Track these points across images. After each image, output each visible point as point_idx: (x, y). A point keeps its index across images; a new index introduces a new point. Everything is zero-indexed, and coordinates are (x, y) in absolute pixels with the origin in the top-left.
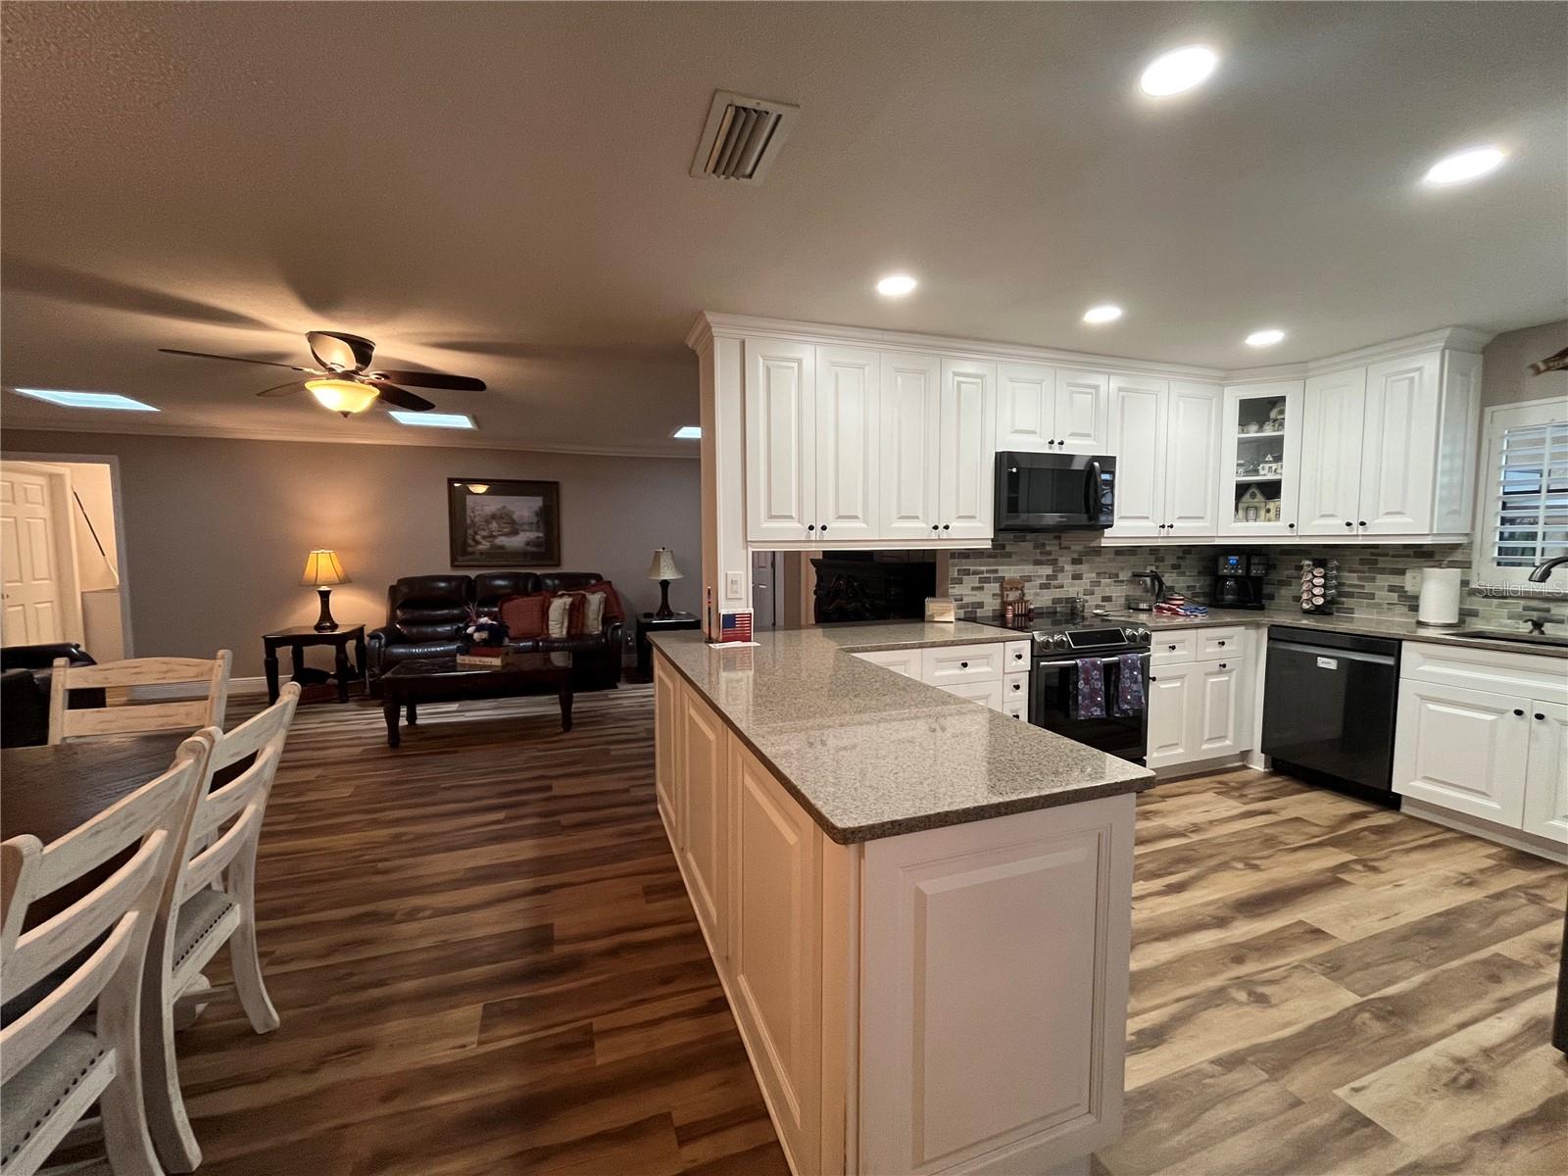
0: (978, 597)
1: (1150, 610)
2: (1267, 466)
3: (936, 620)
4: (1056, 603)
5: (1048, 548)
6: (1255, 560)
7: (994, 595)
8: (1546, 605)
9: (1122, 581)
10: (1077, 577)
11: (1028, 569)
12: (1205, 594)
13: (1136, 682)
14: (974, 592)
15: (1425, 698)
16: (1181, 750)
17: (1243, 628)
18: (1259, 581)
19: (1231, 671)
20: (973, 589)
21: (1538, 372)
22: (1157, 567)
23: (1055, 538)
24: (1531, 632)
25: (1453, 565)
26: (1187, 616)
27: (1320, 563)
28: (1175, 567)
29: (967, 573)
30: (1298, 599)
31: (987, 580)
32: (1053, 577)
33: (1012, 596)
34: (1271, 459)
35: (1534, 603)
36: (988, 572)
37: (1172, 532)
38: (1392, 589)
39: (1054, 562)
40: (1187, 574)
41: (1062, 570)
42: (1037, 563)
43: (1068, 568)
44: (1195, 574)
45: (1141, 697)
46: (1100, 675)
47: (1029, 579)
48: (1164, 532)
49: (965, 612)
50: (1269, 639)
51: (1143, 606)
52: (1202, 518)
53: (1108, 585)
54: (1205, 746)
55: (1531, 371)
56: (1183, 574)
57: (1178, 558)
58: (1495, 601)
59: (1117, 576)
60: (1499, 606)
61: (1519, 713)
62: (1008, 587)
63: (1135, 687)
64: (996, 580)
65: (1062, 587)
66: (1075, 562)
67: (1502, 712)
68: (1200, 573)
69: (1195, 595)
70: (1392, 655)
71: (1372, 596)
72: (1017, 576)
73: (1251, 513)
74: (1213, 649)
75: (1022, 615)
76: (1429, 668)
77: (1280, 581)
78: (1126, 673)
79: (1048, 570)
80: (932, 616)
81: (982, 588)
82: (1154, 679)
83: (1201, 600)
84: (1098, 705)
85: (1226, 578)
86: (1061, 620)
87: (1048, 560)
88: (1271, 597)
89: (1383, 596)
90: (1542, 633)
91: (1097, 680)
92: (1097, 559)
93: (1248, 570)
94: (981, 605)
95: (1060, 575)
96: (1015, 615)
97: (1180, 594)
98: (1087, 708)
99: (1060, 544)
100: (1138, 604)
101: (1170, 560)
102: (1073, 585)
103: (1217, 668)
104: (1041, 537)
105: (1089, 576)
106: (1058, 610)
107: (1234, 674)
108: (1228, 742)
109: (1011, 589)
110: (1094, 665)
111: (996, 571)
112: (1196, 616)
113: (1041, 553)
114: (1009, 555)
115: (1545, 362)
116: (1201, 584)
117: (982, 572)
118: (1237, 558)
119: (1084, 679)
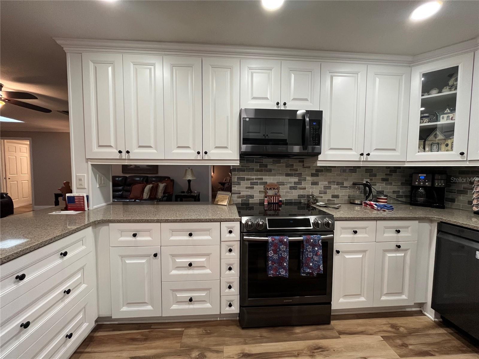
0: (249, 192)
1: (361, 204)
2: (445, 116)
3: (218, 203)
4: (301, 197)
5: (295, 168)
6: (437, 176)
7: (260, 192)
9: (346, 187)
10: (314, 183)
11: (282, 178)
12: (406, 196)
13: (316, 255)
14: (247, 190)
16: (362, 299)
17: (417, 222)
18: (441, 191)
19: (406, 250)
20: (247, 188)
22: (371, 180)
23: (300, 162)
26: (378, 210)
28: (383, 180)
29: (243, 179)
30: (470, 203)
31: (256, 184)
32: (299, 183)
33: (271, 193)
34: (449, 111)
36: (256, 179)
37: (370, 158)
39: (299, 175)
40: (393, 184)
41: (305, 180)
42: (287, 175)
43: (309, 178)
44: (400, 184)
45: (319, 266)
46: (286, 248)
47: (283, 184)
48: (364, 158)
49: (242, 200)
50: (439, 231)
51: (357, 202)
52: (394, 150)
53: (335, 189)
54: (384, 298)
56: (391, 184)
57: (386, 174)
59: (343, 184)
62: (269, 188)
63: (316, 258)
64: (261, 184)
65: (305, 189)
66: (313, 175)
68: (402, 184)
69: (398, 196)
72: (275, 182)
73: (435, 147)
74: (391, 235)
75: (276, 203)
77: (458, 191)
78: (309, 248)
79: (295, 179)
80: (218, 201)
81: (253, 188)
82: (338, 252)
83: (404, 199)
84: (284, 268)
85: (418, 187)
86: (305, 207)
87: (295, 174)
88: (453, 200)
91: (284, 251)
92: (329, 174)
93: (433, 183)
94: (252, 197)
95: (303, 183)
96: (269, 203)
97: (386, 196)
98: (276, 270)
99: (303, 165)
100: (354, 200)
101: (380, 176)
102: (312, 188)
103: (394, 247)
104: (291, 161)
105: (323, 184)
106: (302, 201)
107: (409, 252)
108: (404, 297)
109: (270, 189)
110: (281, 242)
111: (262, 179)
112: (384, 211)
113: (290, 170)
114: (270, 170)
116: (403, 190)
117: (253, 179)
118: (425, 175)
119: (273, 250)
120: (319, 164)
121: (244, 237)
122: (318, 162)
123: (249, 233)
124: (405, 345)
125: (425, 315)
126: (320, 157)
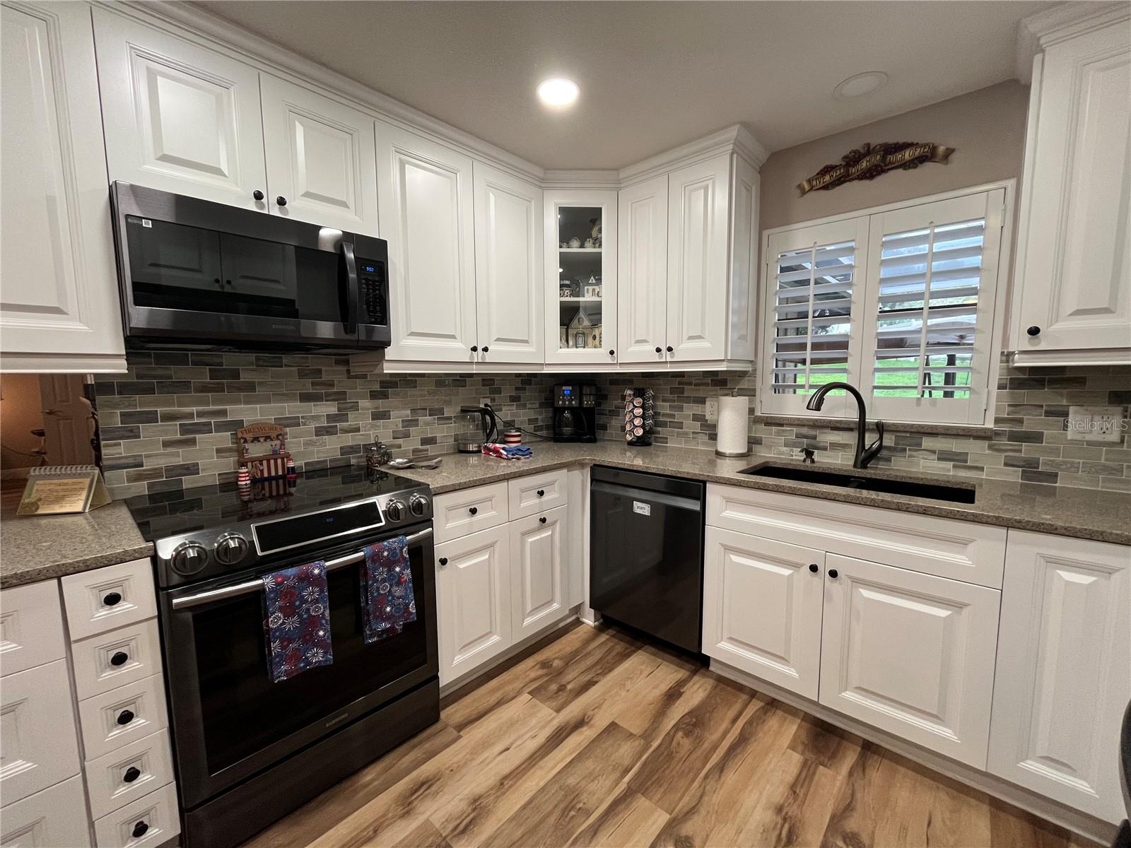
0: (181, 457)
1: (479, 451)
2: (591, 288)
3: (40, 512)
4: (350, 453)
5: (325, 377)
6: (586, 390)
7: (218, 451)
8: (812, 432)
9: (450, 418)
10: (379, 416)
11: (291, 408)
12: (548, 428)
13: (399, 583)
14: (169, 450)
15: (728, 549)
16: (495, 638)
17: (565, 471)
18: (590, 412)
19: (554, 523)
20: (166, 444)
21: (804, 193)
22: (493, 400)
23: (338, 362)
24: (804, 461)
25: (742, 393)
26: (509, 459)
27: (640, 393)
28: (514, 399)
29: (151, 418)
30: (623, 428)
31: (206, 428)
32: (341, 417)
33: (256, 450)
34: (594, 281)
35: (805, 431)
36: (200, 414)
37: (489, 357)
38: (696, 418)
39: (340, 397)
40: (528, 406)
41: (355, 407)
42: (305, 398)
43: (365, 403)
44: (537, 406)
45: (407, 605)
46: (322, 591)
47: (294, 422)
48: (478, 356)
49: (150, 486)
50: (592, 481)
51: (472, 447)
52: (527, 342)
53: (427, 424)
54: (528, 621)
55: (798, 192)
56: (524, 406)
57: (517, 389)
58: (774, 429)
59: (441, 411)
60: (778, 434)
61: (814, 568)
62: (249, 436)
63: (398, 591)
64: (221, 427)
65: (358, 430)
66: (374, 396)
67: (796, 566)
68: (541, 405)
69: (537, 428)
70: (697, 498)
71: (680, 425)
72: (271, 418)
73: (580, 340)
74: (532, 501)
75: (277, 478)
76: (731, 514)
77: (610, 411)
78: (382, 573)
79: (332, 408)
80: (35, 505)
81: (193, 442)
82: (444, 562)
83: (544, 433)
84: (320, 644)
85: (563, 409)
86: (360, 475)
87: (328, 395)
88: (604, 428)
89: (691, 426)
90: (813, 461)
91: (317, 601)
92: (411, 392)
93: (581, 402)
94: (192, 469)
95: (351, 415)
96: (254, 481)
97: (518, 430)
98: (297, 656)
99: (348, 371)
100: (465, 445)
101: (508, 391)
102: (373, 426)
103: (538, 523)
104: (312, 361)
105: (399, 415)
106: (353, 461)
107: (558, 526)
108: (556, 606)
109: (256, 439)
110: (306, 579)
111: (224, 413)
112: (518, 459)
113: (313, 384)
114: (250, 387)
115: (809, 181)
116: (543, 416)
117: (191, 416)
118: (570, 388)
119: (281, 609)
120: (388, 369)
121: (175, 601)
122: (385, 365)
123: (191, 584)
124: (562, 688)
125: (583, 623)
126: (390, 353)
